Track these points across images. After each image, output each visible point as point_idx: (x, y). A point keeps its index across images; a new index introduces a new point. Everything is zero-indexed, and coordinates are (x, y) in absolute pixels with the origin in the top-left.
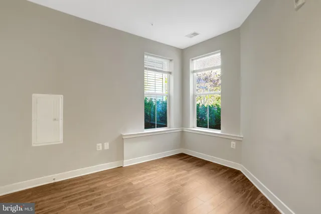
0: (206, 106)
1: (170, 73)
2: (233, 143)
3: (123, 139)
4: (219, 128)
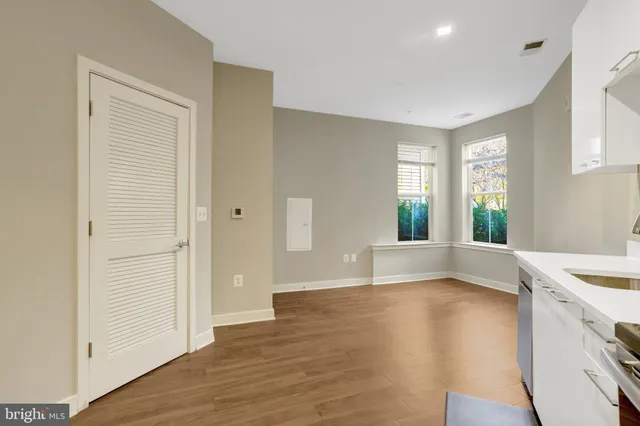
1: (433, 165)
3: (372, 251)
4: (505, 242)
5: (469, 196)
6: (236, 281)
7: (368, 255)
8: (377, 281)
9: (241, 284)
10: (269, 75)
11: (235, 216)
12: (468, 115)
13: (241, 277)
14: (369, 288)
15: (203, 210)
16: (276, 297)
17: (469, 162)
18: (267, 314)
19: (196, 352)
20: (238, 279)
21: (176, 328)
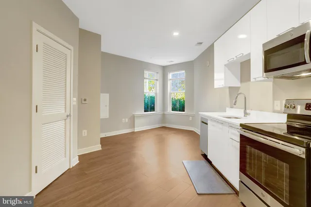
0: (176, 99)
1: (157, 80)
2: (191, 117)
3: (134, 117)
4: (184, 111)
5: (170, 94)
6: (83, 133)
7: (133, 118)
8: (136, 130)
9: (86, 135)
10: (100, 36)
11: (83, 102)
12: (172, 61)
13: (86, 131)
14: (133, 133)
15: (75, 99)
16: (102, 139)
17: (170, 80)
18: (98, 147)
19: (73, 167)
20: (85, 132)
21: (65, 157)
